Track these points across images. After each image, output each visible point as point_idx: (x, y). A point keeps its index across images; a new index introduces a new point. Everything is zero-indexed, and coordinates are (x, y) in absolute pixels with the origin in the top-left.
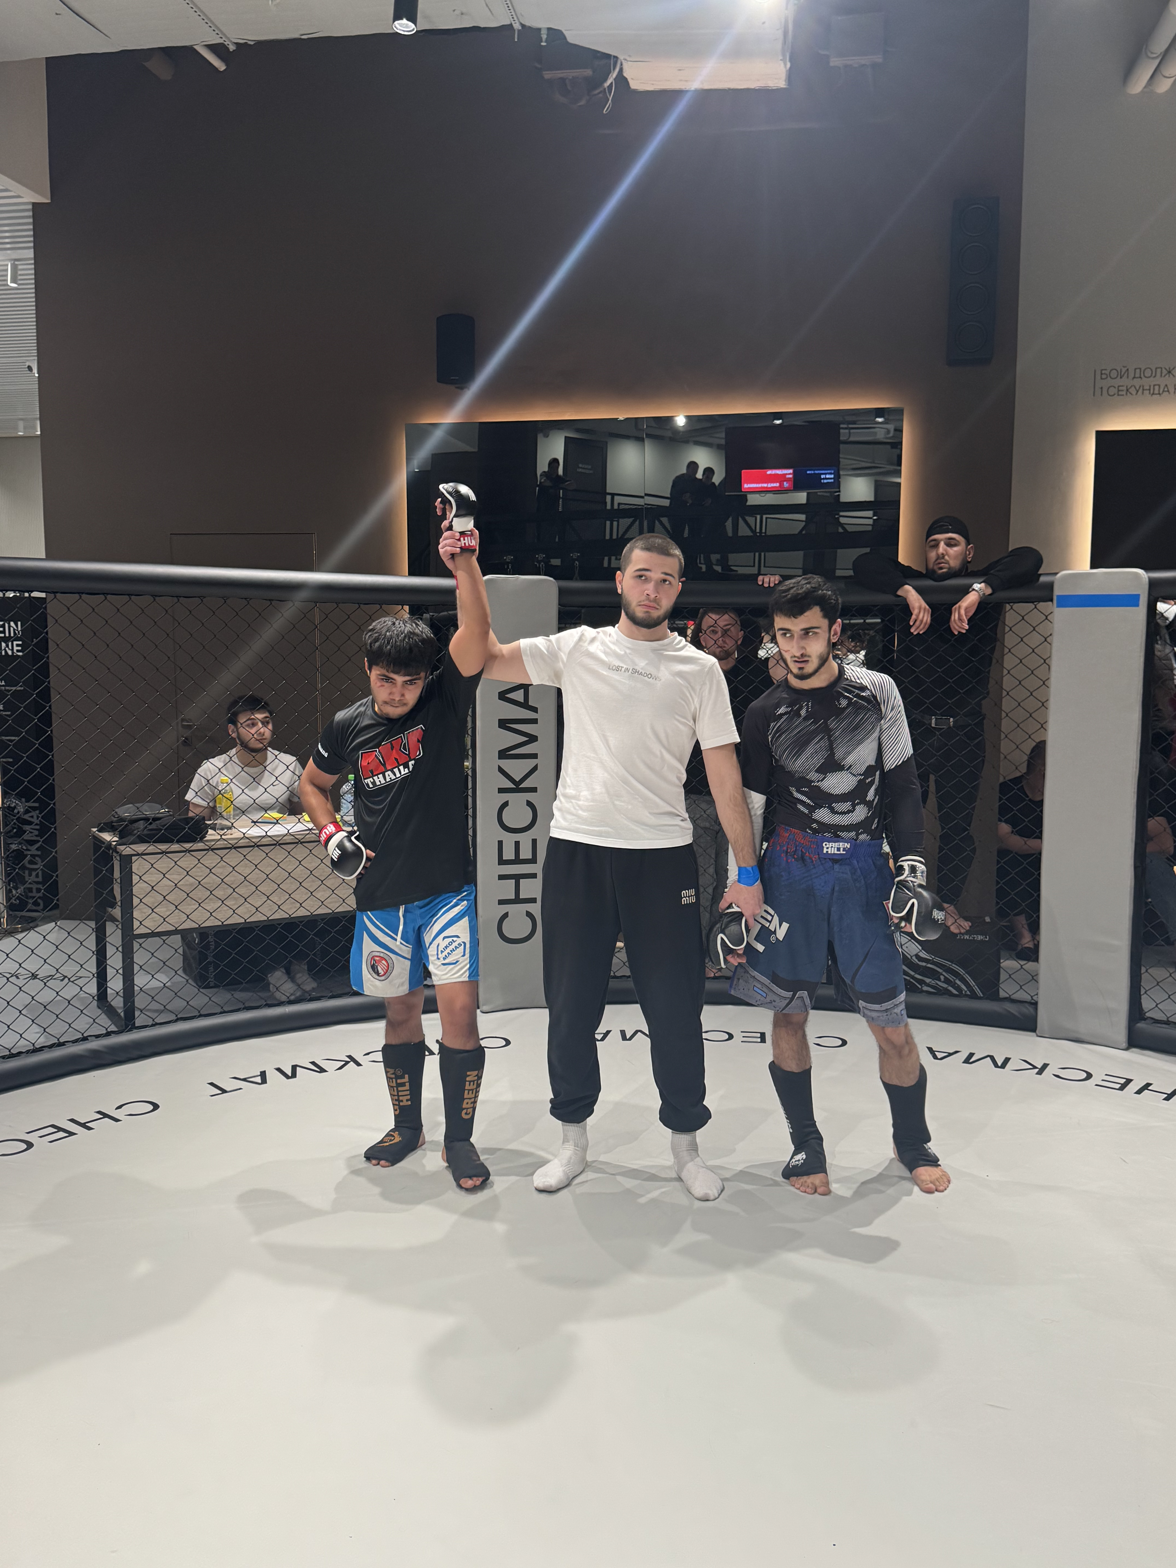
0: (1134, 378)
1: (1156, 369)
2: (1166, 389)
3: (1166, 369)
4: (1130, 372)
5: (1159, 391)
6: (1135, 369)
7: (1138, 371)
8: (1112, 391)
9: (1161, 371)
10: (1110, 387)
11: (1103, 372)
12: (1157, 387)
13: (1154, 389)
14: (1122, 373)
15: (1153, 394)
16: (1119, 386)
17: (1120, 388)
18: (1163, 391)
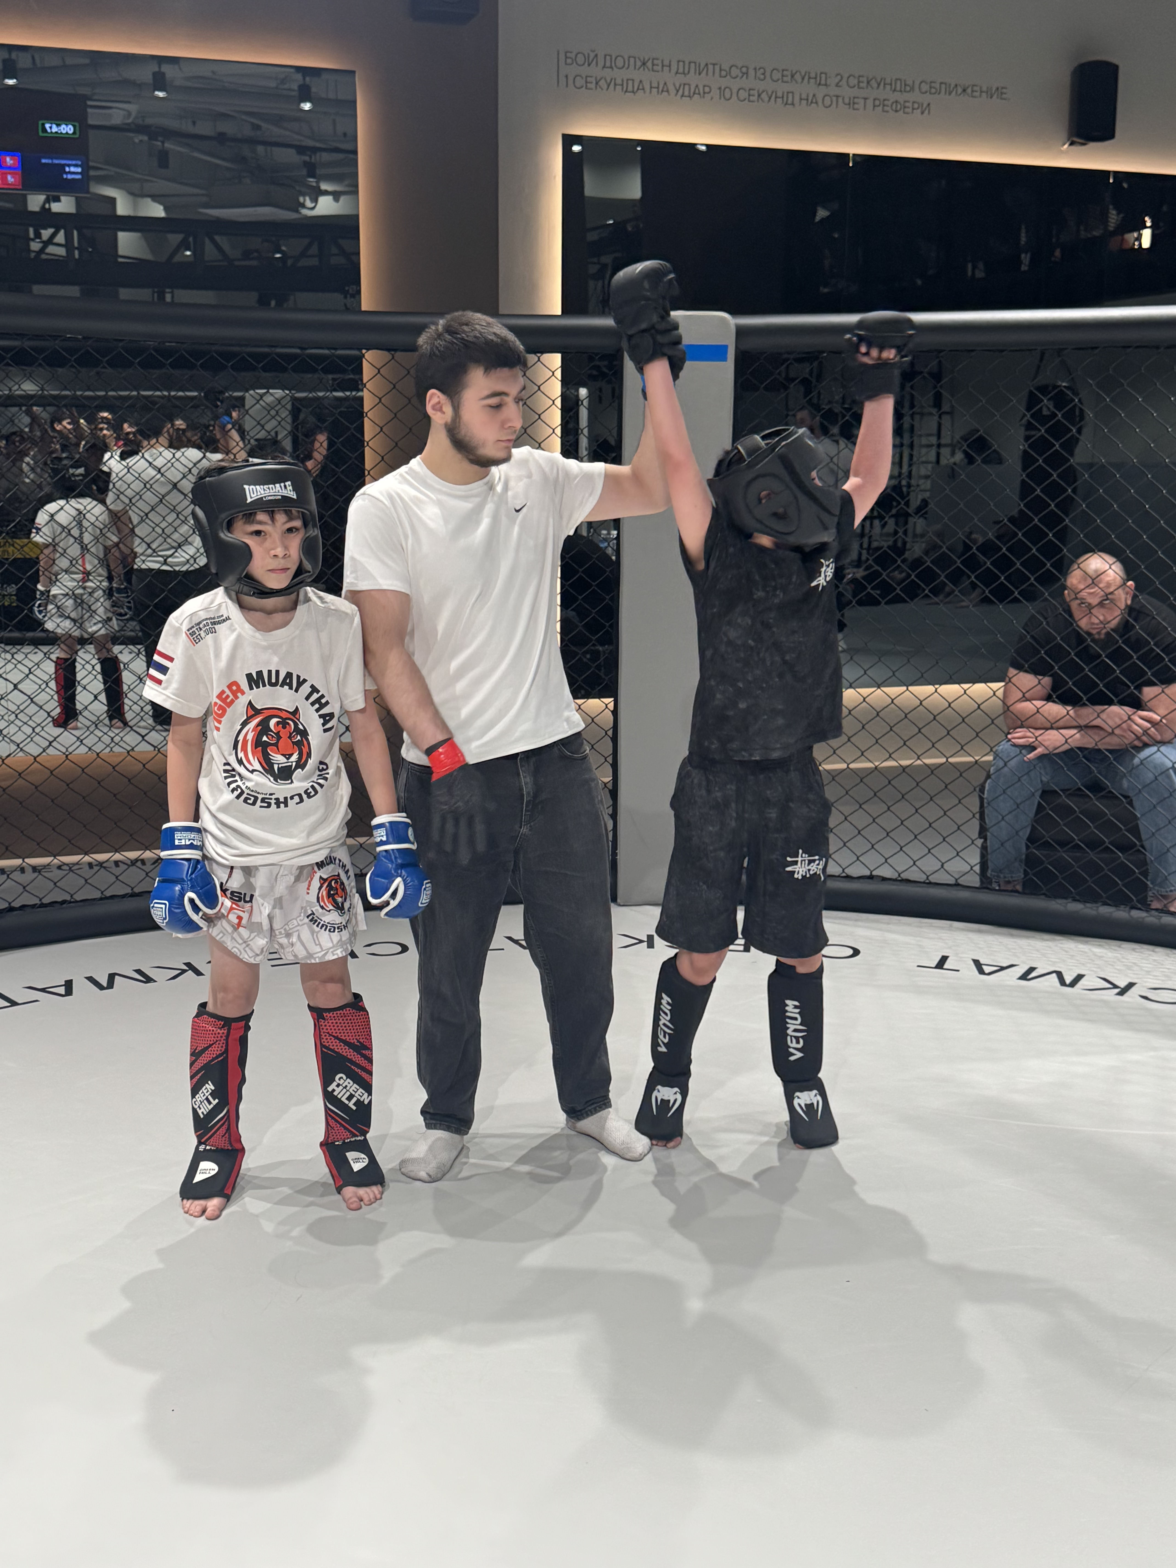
0: (604, 67)
1: (629, 57)
2: (641, 87)
3: (639, 59)
4: (599, 57)
5: (633, 87)
6: (605, 56)
7: (608, 58)
8: (580, 82)
9: (635, 62)
10: (576, 76)
11: (568, 55)
12: (630, 83)
13: (627, 84)
14: (591, 59)
15: (626, 91)
16: (587, 77)
17: (589, 79)
18: (638, 89)
